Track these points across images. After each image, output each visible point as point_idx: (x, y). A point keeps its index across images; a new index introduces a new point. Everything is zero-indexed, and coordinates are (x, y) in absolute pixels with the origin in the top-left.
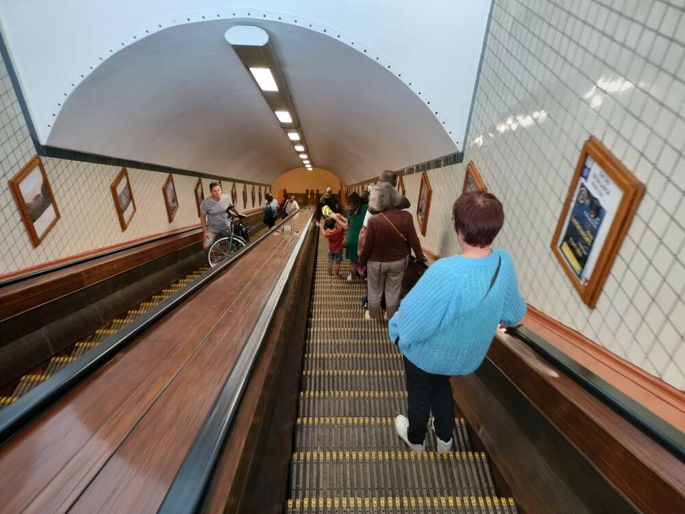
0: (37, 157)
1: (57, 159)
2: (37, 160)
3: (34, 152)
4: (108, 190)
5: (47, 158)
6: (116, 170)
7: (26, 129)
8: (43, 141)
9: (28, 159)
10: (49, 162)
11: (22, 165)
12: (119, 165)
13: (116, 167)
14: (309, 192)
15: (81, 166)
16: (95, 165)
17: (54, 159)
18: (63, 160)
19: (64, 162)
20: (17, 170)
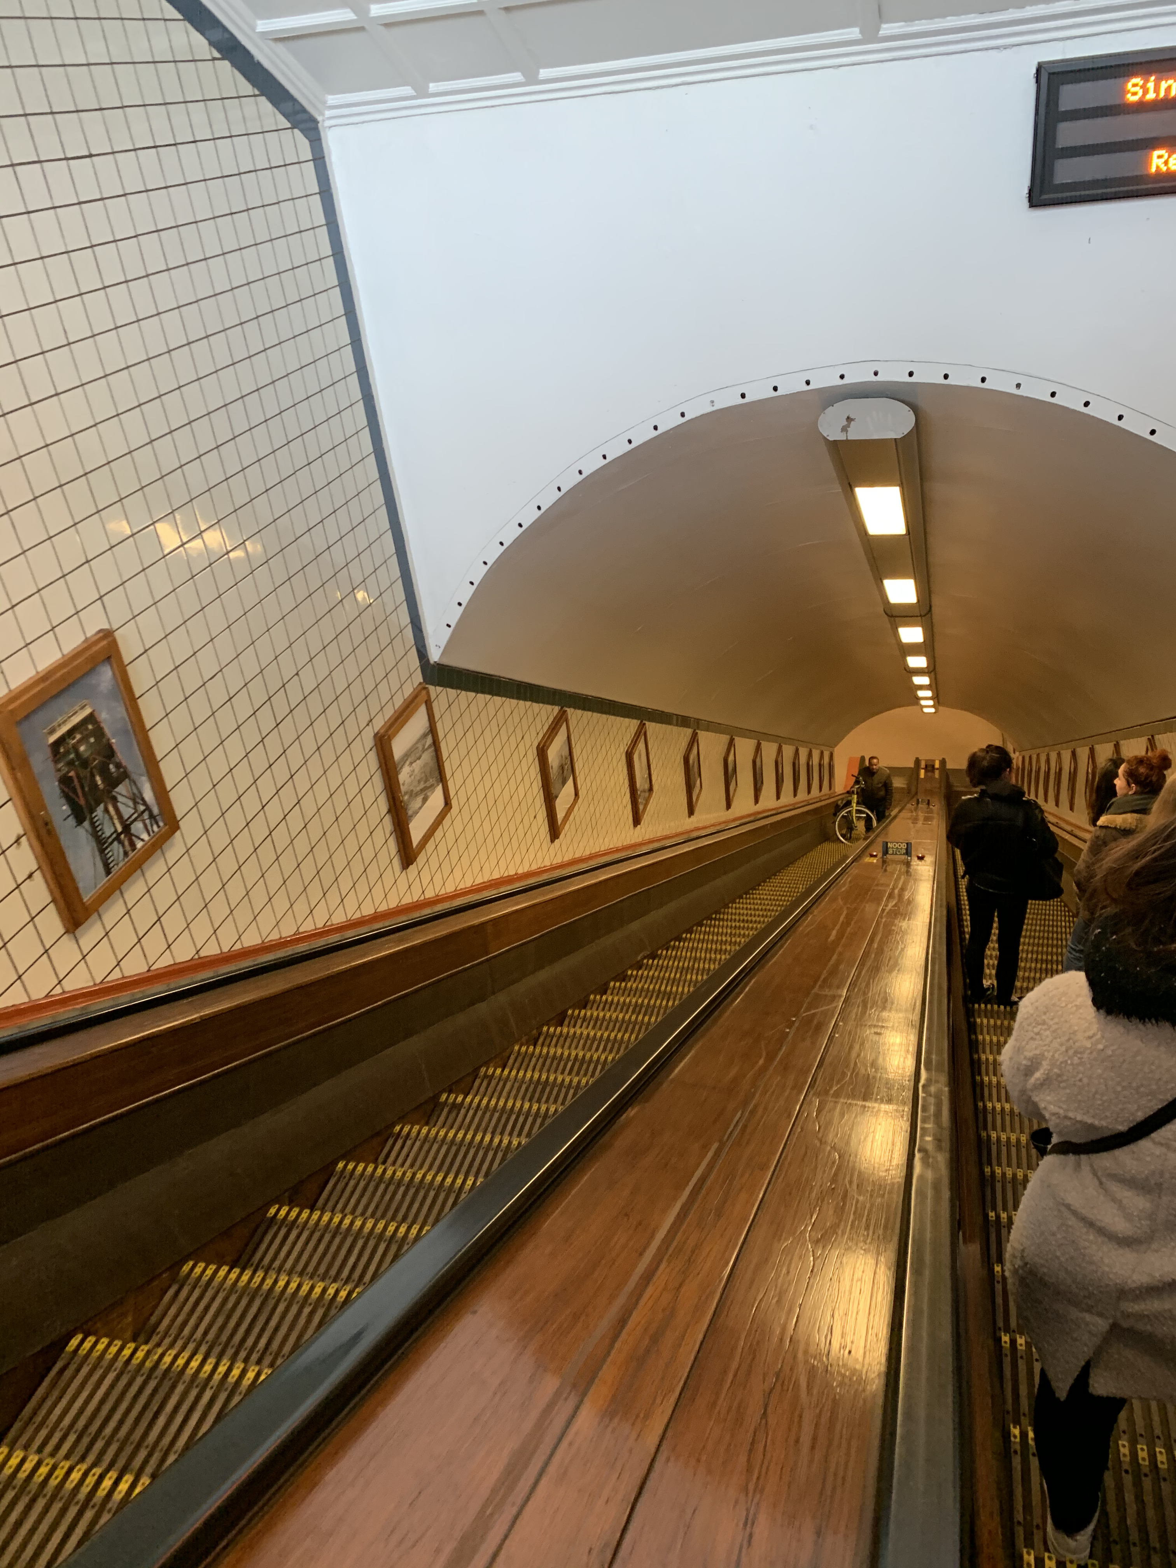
0: (422, 689)
1: (454, 691)
2: (424, 692)
3: (418, 678)
4: (532, 754)
5: (439, 689)
6: (547, 712)
7: (409, 632)
8: (435, 655)
9: (408, 691)
10: (441, 696)
11: (399, 702)
12: (552, 704)
13: (549, 707)
14: (923, 765)
15: (490, 706)
16: (514, 702)
17: (448, 689)
18: (463, 692)
19: (466, 696)
20: (389, 712)
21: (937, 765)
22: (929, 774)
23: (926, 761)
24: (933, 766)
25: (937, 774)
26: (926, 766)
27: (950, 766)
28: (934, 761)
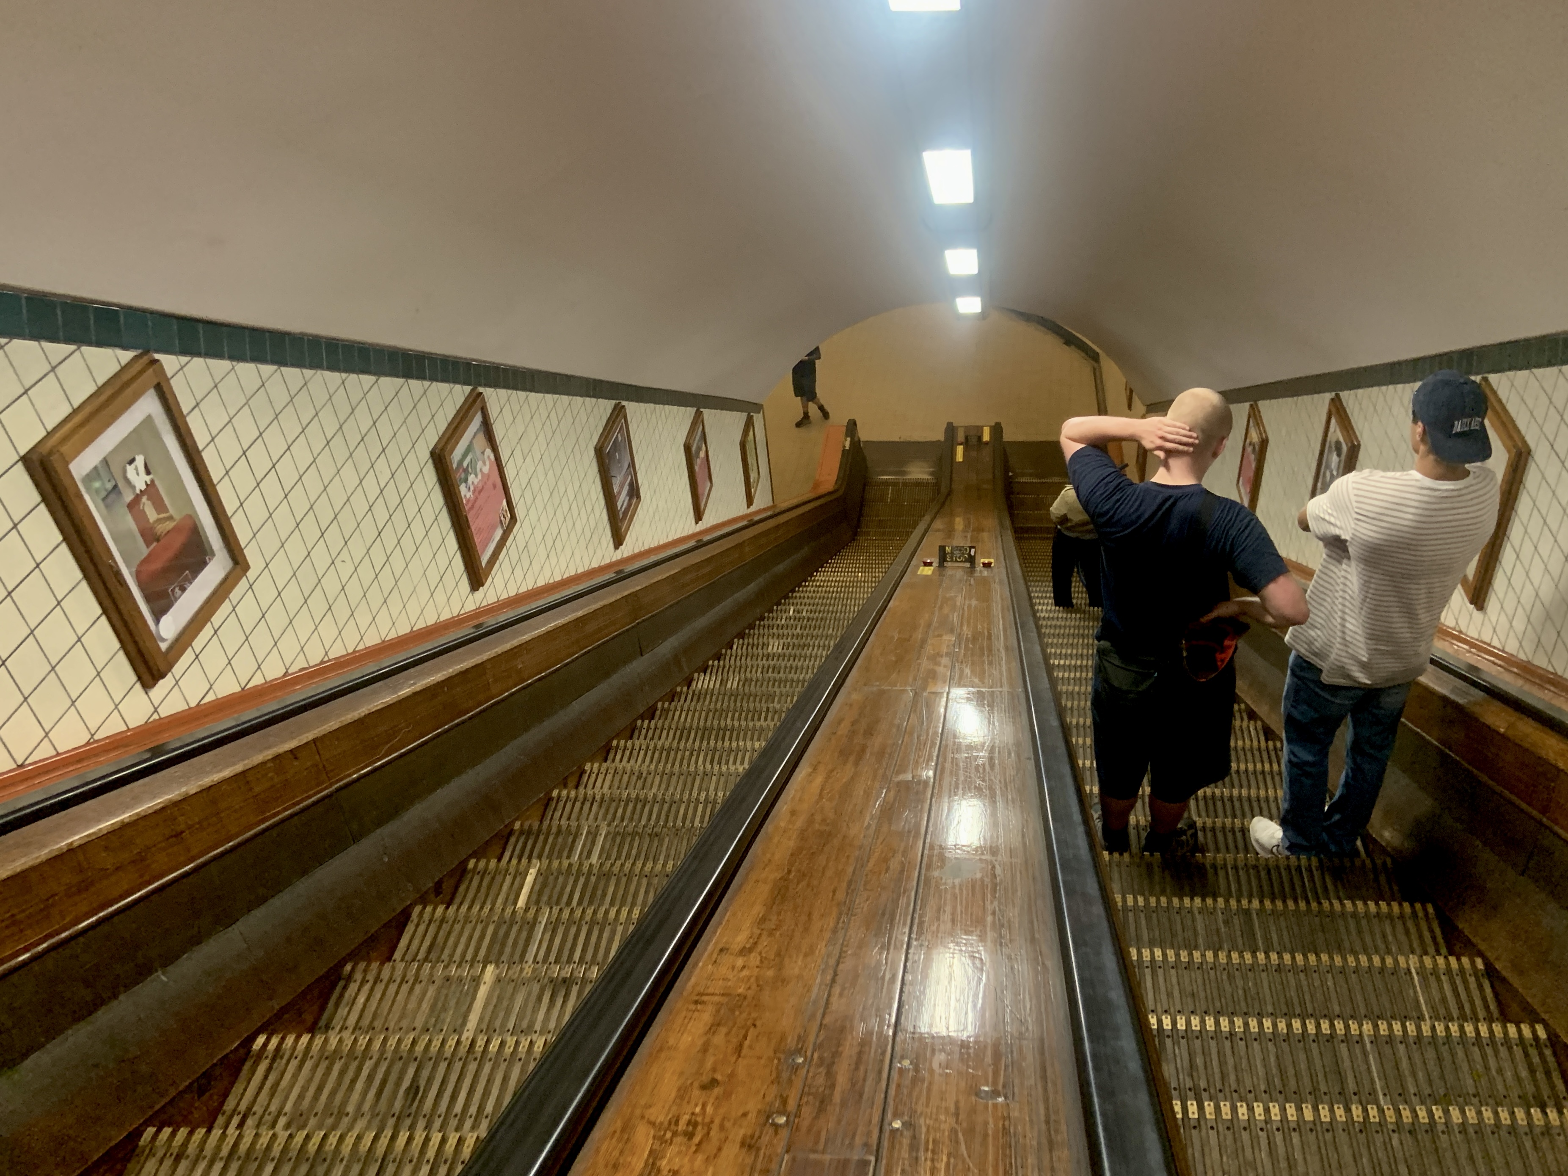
21: (986, 437)
22: (974, 454)
23: (967, 428)
24: (980, 438)
25: (986, 453)
26: (967, 438)
27: (1008, 436)
28: (980, 429)
